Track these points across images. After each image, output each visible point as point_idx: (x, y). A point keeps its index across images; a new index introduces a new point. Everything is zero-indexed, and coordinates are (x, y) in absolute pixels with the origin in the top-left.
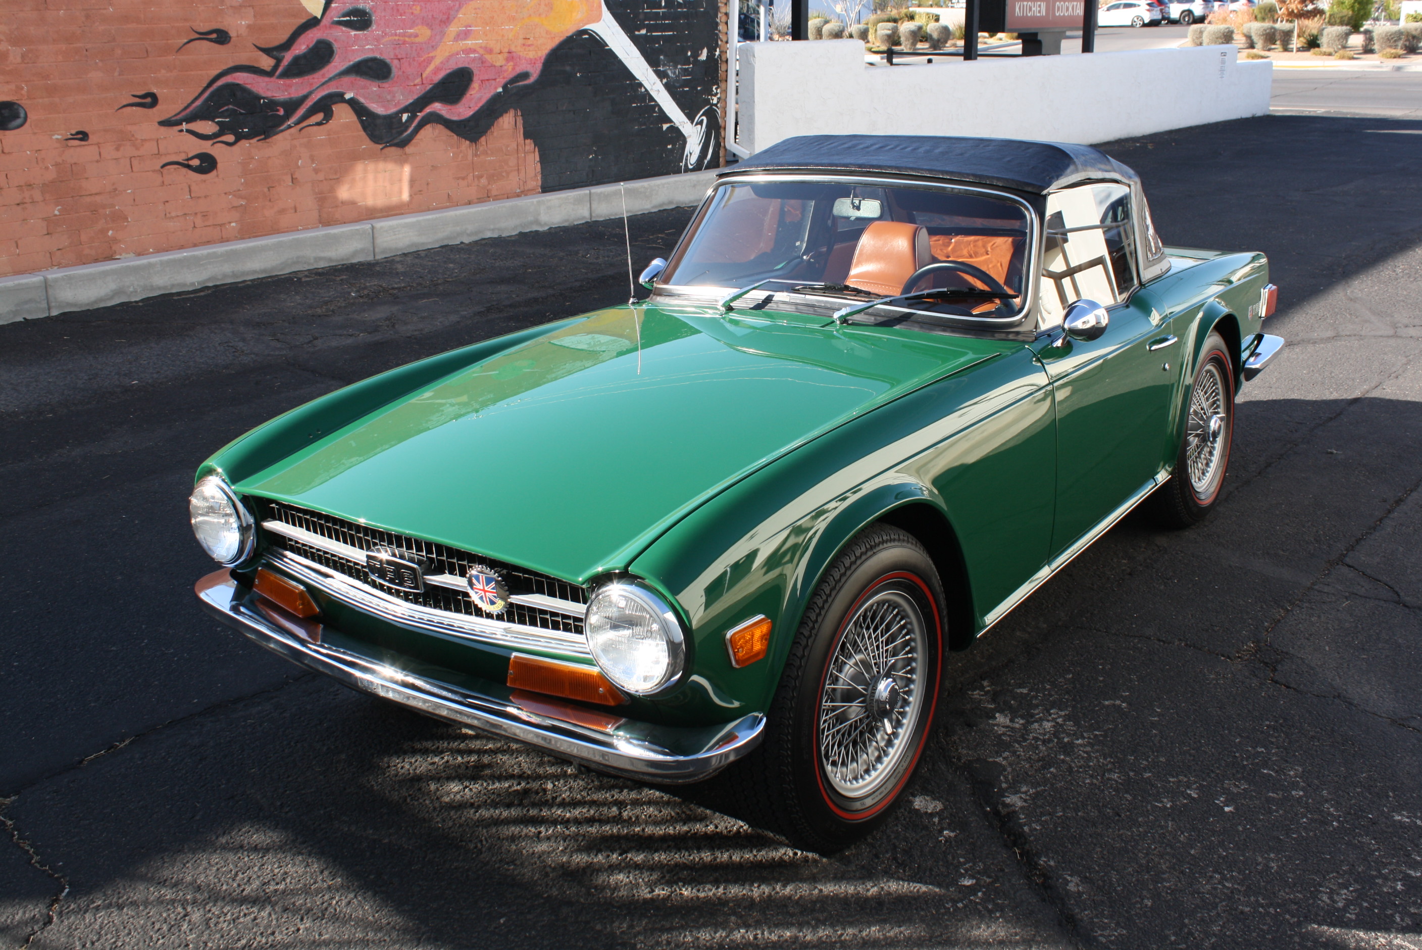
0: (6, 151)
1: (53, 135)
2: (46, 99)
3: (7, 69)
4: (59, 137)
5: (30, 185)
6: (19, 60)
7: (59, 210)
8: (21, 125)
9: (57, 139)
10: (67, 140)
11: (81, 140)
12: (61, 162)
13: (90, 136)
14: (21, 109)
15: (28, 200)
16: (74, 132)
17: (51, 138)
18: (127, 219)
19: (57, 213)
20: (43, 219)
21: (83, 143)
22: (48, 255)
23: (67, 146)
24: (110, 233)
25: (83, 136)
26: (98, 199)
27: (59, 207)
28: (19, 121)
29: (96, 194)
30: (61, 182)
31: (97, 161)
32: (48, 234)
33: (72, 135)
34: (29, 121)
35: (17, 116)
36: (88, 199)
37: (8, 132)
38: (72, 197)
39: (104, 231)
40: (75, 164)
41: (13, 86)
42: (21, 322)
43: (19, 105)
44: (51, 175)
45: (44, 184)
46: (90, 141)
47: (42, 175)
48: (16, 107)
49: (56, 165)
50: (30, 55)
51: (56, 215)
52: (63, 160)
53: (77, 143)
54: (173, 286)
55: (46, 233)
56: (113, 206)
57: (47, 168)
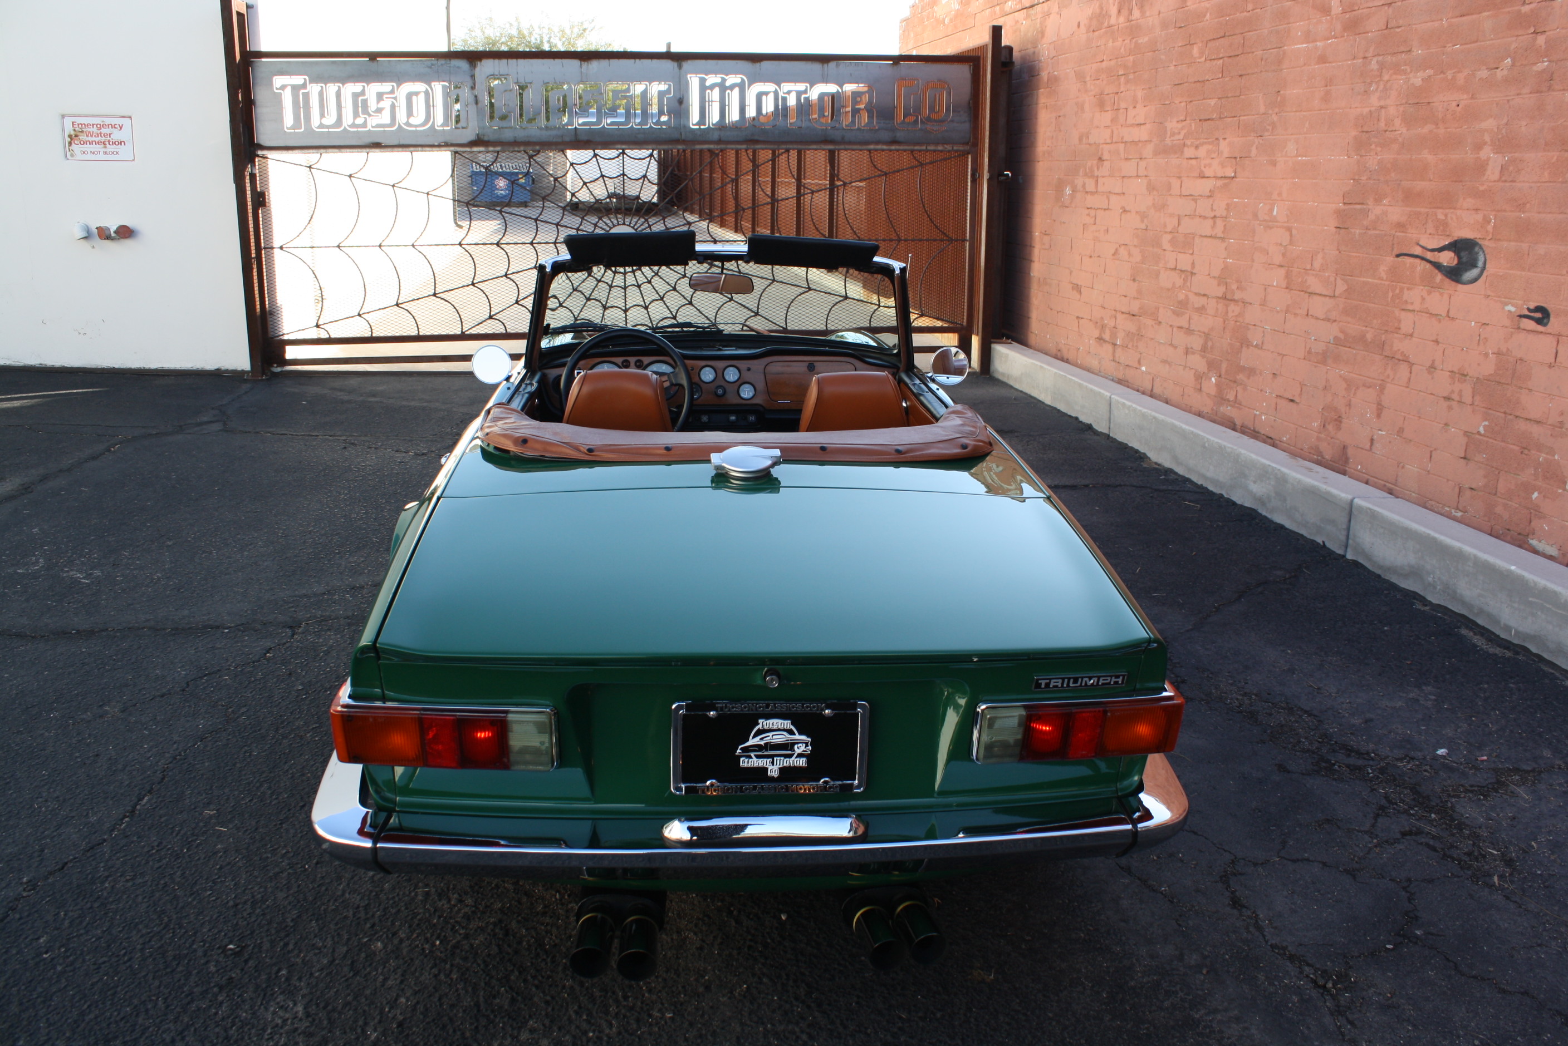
0: (1451, 315)
1: (1507, 304)
2: (1513, 243)
3: (1481, 188)
4: (1513, 309)
5: (1463, 375)
6: (1496, 176)
7: (1485, 427)
8: (1475, 280)
9: (1509, 311)
10: (1521, 316)
11: (1539, 321)
12: (1505, 351)
13: (1552, 319)
14: (1481, 253)
15: (1455, 396)
16: (1532, 307)
17: (1503, 308)
18: (1565, 483)
19: (1482, 430)
20: (1466, 433)
21: (1540, 328)
22: (1457, 490)
23: (1519, 328)
24: (1536, 495)
25: (1541, 315)
26: (1535, 430)
27: (1486, 423)
28: (1474, 273)
29: (1538, 422)
30: (1499, 383)
31: (1550, 366)
32: (1465, 458)
33: (1529, 309)
34: (1485, 274)
35: (1473, 265)
36: (1522, 426)
37: (1460, 286)
38: (1505, 413)
39: (1527, 488)
40: (1521, 359)
41: (1479, 217)
42: (1318, 544)
43: (1481, 247)
44: (1488, 368)
45: (1478, 378)
46: (1549, 328)
47: (1479, 364)
48: (1477, 249)
49: (1498, 353)
50: (1511, 168)
51: (1479, 433)
52: (1508, 349)
53: (1530, 325)
54: (1481, 611)
55: (1463, 455)
56: (1552, 451)
57: (1486, 355)
